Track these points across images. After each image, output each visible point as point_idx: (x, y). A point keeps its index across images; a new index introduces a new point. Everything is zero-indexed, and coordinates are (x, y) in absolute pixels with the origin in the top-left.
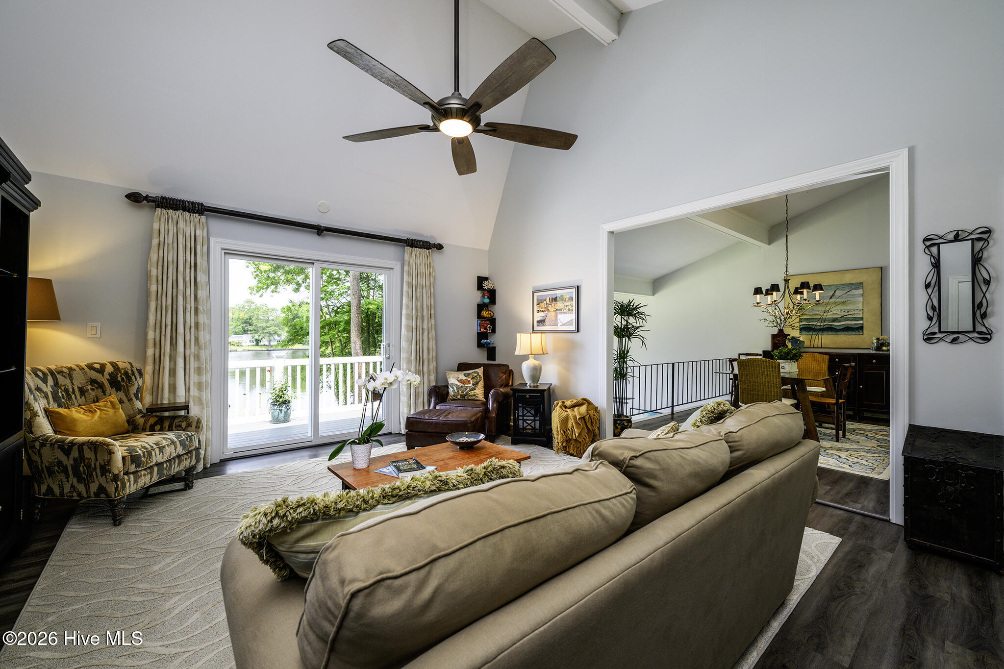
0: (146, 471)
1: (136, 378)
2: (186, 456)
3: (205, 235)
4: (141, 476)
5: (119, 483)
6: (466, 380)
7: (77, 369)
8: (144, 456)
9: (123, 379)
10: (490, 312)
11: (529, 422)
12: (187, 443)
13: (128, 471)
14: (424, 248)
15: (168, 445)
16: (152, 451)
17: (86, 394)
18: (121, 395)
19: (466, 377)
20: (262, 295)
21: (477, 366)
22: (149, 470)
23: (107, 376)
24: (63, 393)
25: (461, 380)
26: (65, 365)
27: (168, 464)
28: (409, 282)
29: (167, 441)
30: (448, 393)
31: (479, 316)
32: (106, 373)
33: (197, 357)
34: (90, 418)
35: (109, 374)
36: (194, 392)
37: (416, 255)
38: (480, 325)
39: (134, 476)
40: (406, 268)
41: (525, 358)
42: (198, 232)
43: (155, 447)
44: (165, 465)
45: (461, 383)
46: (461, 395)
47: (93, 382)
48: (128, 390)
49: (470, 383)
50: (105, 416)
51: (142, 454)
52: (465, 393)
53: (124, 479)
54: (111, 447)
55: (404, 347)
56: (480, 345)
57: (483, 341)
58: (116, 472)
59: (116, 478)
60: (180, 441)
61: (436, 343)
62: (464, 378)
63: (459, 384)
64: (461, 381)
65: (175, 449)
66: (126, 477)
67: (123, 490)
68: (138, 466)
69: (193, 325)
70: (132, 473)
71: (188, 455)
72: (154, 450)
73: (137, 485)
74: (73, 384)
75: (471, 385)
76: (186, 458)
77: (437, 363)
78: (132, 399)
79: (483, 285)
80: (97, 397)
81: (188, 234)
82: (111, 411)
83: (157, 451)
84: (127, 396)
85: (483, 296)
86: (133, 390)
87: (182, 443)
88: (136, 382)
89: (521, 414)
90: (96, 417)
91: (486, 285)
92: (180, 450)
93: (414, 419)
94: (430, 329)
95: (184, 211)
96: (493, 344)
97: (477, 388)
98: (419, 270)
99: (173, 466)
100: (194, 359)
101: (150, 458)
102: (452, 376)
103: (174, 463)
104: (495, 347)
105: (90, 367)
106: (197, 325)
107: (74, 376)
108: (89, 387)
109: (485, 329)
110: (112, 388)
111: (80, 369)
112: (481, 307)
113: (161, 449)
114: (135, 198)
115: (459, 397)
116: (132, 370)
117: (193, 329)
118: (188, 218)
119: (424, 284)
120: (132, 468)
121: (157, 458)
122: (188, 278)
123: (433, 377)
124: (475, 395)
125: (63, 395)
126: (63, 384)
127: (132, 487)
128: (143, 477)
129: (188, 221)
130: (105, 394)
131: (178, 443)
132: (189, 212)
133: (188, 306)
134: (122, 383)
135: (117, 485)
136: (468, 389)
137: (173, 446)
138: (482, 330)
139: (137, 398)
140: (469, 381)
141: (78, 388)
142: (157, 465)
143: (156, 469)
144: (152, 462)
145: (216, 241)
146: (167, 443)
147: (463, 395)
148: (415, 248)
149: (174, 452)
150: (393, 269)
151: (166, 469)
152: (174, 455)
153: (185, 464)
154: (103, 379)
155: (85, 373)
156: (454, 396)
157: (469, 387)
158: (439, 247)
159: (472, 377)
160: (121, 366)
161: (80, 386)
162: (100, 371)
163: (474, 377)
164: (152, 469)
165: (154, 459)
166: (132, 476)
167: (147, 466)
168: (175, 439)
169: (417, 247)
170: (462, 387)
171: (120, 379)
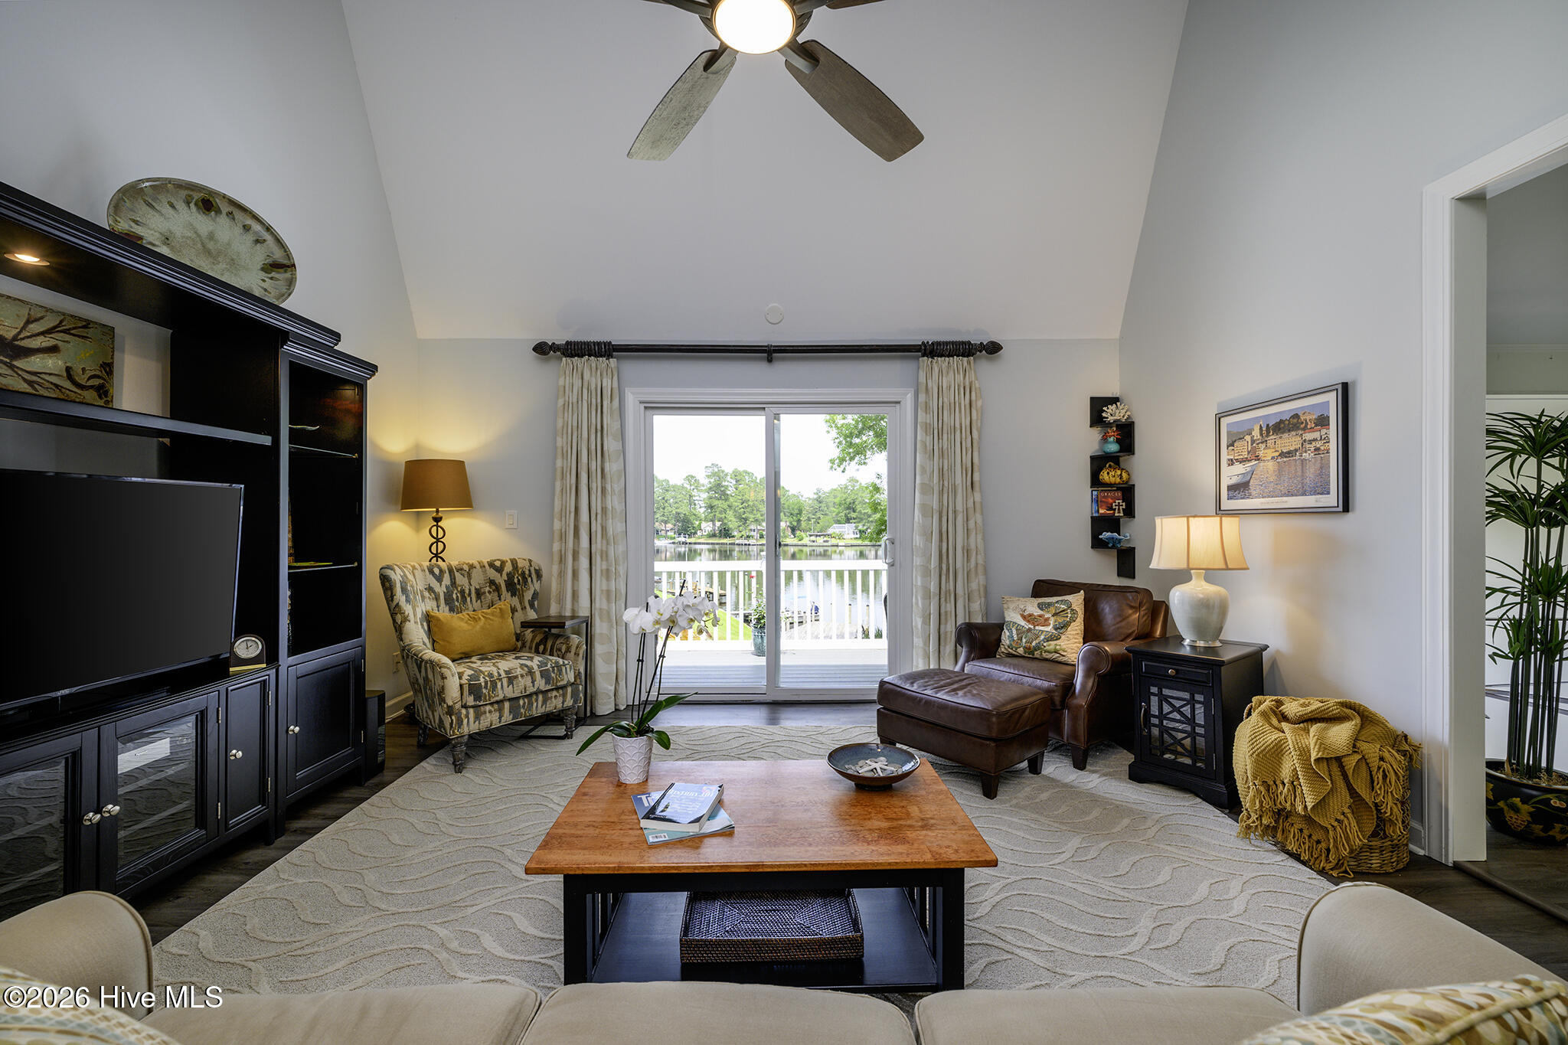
0: (493, 707)
1: (532, 581)
2: (555, 693)
3: (615, 384)
4: (485, 713)
5: (453, 717)
6: (1040, 616)
7: (478, 566)
8: (486, 687)
9: (519, 580)
10: (1119, 472)
11: (1180, 736)
12: (553, 675)
13: (466, 704)
14: (958, 356)
15: (522, 676)
16: (497, 681)
17: (482, 597)
18: (515, 601)
19: (1042, 609)
20: (845, 469)
21: (1072, 588)
22: (496, 706)
23: (505, 577)
24: (459, 595)
25: (1030, 615)
26: (467, 562)
27: (526, 700)
28: (926, 423)
29: (523, 669)
30: (999, 640)
31: (1096, 481)
32: (504, 573)
33: (605, 555)
34: (470, 628)
35: (508, 574)
36: (600, 603)
37: (941, 371)
38: (1096, 501)
39: (475, 712)
40: (922, 398)
41: (1182, 576)
42: (607, 383)
43: (503, 675)
44: (521, 702)
45: (1028, 621)
46: (1025, 648)
47: (492, 582)
48: (523, 596)
49: (1049, 625)
50: (488, 626)
51: (483, 684)
52: (1034, 644)
53: (461, 713)
54: (444, 670)
55: (918, 544)
56: (1097, 544)
57: (1106, 535)
58: (450, 703)
59: (450, 711)
60: (541, 672)
61: (984, 539)
62: (1037, 612)
63: (1023, 623)
64: (1029, 618)
65: (533, 682)
66: (464, 711)
67: (459, 727)
68: (478, 698)
69: (599, 511)
70: (472, 707)
71: (558, 692)
72: (500, 680)
73: (479, 723)
74: (470, 584)
75: (1049, 629)
76: (556, 696)
77: (987, 579)
78: (525, 608)
79: (1104, 415)
80: (492, 602)
81: (593, 387)
82: (497, 620)
83: (505, 681)
84: (521, 603)
85: (1105, 439)
86: (528, 596)
87: (545, 674)
88: (531, 586)
89: (1155, 710)
90: (478, 627)
91: (1111, 414)
92: (541, 684)
93: (891, 686)
94: (971, 511)
95: (590, 356)
96: (1128, 541)
97: (1063, 637)
98: (945, 400)
99: (535, 704)
100: (602, 557)
101: (494, 690)
102: (1012, 606)
103: (537, 700)
104: (1134, 548)
105: (491, 565)
106: (604, 510)
107: (473, 575)
108: (488, 589)
109: (1111, 508)
110: (508, 591)
111: (481, 567)
112: (1099, 462)
113: (512, 680)
114: (542, 349)
115: (1021, 651)
116: (530, 571)
117: (599, 517)
118: (594, 365)
119: (958, 426)
120: (470, 701)
121: (505, 691)
122: (593, 447)
123: (976, 606)
124: (1056, 652)
125: (457, 596)
126: (461, 584)
127: (471, 725)
128: (488, 714)
129: (594, 369)
130: (500, 599)
131: (538, 674)
132: (596, 356)
133: (593, 486)
134: (518, 587)
135: (452, 720)
136: (1042, 637)
137: (530, 677)
138: (1102, 511)
139: (532, 606)
140: (1047, 620)
141: (476, 589)
142: (510, 700)
143: (507, 705)
144: (498, 696)
145: (631, 393)
146: (523, 672)
147: (1030, 648)
148: (939, 359)
149: (533, 686)
150: (899, 402)
151: (523, 707)
152: (531, 690)
153: (555, 704)
154: (501, 580)
155: (485, 572)
156: (1012, 649)
157: (1044, 633)
158: (993, 348)
159: (1058, 611)
160: (520, 564)
161: (478, 587)
162: (500, 570)
163: (1062, 611)
164: (501, 704)
165: (500, 692)
166: (471, 711)
167: (492, 700)
168: (536, 668)
169: (941, 356)
170: (1029, 630)
171: (516, 581)
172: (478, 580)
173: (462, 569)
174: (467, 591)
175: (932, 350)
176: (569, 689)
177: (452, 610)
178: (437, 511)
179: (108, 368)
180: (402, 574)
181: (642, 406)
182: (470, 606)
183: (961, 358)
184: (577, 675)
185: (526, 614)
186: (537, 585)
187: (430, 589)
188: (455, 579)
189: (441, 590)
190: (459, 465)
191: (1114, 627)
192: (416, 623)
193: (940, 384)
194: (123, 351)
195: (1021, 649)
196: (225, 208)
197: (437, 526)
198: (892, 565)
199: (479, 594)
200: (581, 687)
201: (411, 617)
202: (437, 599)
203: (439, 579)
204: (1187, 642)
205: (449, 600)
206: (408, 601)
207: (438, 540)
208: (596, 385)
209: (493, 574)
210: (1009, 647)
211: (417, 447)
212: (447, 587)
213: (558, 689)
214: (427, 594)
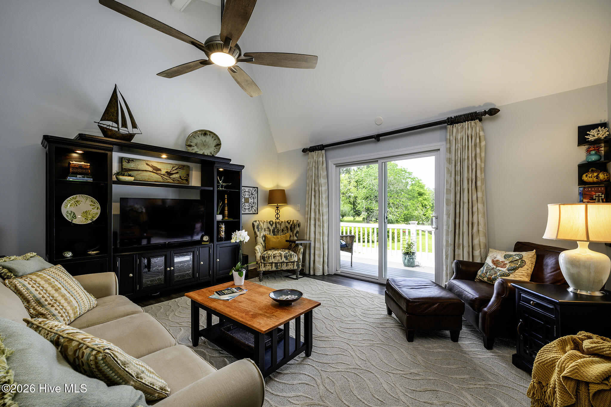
1: (297, 227)
3: (324, 159)
5: (258, 265)
6: (502, 262)
8: (266, 258)
12: (288, 257)
13: (261, 262)
15: (278, 256)
16: (270, 257)
17: (283, 232)
18: (291, 234)
19: (505, 258)
22: (270, 264)
25: (497, 261)
27: (280, 264)
30: (477, 272)
31: (582, 181)
35: (291, 225)
37: (456, 131)
40: (447, 146)
43: (272, 255)
44: (278, 264)
45: (495, 264)
46: (488, 278)
47: (287, 227)
49: (507, 267)
50: (280, 240)
51: (266, 257)
52: (493, 277)
54: (256, 251)
55: (445, 219)
58: (257, 261)
60: (284, 256)
62: (502, 259)
63: (491, 264)
65: (281, 259)
66: (261, 264)
67: (260, 268)
68: (265, 261)
71: (291, 263)
73: (265, 268)
74: (281, 227)
76: (290, 265)
80: (286, 233)
83: (272, 257)
86: (295, 232)
87: (286, 257)
88: (296, 229)
91: (596, 134)
92: (284, 259)
95: (316, 150)
101: (268, 259)
102: (490, 255)
103: (284, 265)
108: (285, 229)
109: (593, 199)
110: (290, 230)
111: (285, 222)
112: (585, 168)
113: (274, 257)
114: (304, 151)
115: (485, 279)
116: (297, 224)
121: (272, 260)
125: (276, 231)
126: (278, 227)
127: (263, 268)
128: (268, 266)
129: (317, 155)
130: (288, 232)
131: (283, 257)
132: (318, 150)
134: (293, 229)
136: (498, 274)
137: (280, 257)
139: (296, 235)
140: (505, 264)
142: (275, 263)
143: (274, 264)
144: (270, 261)
145: (331, 161)
146: (279, 255)
147: (490, 278)
148: (457, 124)
149: (281, 260)
150: (439, 150)
151: (279, 266)
152: (281, 261)
153: (290, 267)
154: (289, 226)
155: (285, 224)
156: (481, 277)
157: (500, 272)
158: (493, 112)
159: (513, 260)
160: (295, 222)
162: (289, 223)
163: (515, 261)
164: (272, 263)
165: (271, 260)
166: (263, 264)
167: (269, 262)
168: (283, 254)
169: (457, 123)
170: (493, 268)
171: (292, 227)
172: (283, 226)
173: (279, 223)
174: (279, 229)
175: (453, 121)
176: (296, 263)
177: (274, 235)
178: (277, 205)
179: (188, 175)
180: (258, 223)
181: (335, 166)
182: (280, 234)
183: (470, 122)
184: (299, 259)
185: (293, 238)
186: (298, 229)
187: (268, 228)
189: (271, 228)
190: (283, 191)
191: (550, 274)
193: (457, 137)
194: (192, 171)
195: (486, 278)
196: (208, 133)
197: (277, 209)
198: (437, 229)
199: (283, 230)
200: (300, 263)
201: (259, 236)
202: (270, 231)
203: (272, 225)
204: (571, 289)
205: (273, 231)
206: (258, 231)
207: (278, 214)
208: (317, 161)
209: (287, 224)
210: (480, 276)
211: (278, 186)
212: (274, 228)
213: (291, 262)
214: (267, 229)
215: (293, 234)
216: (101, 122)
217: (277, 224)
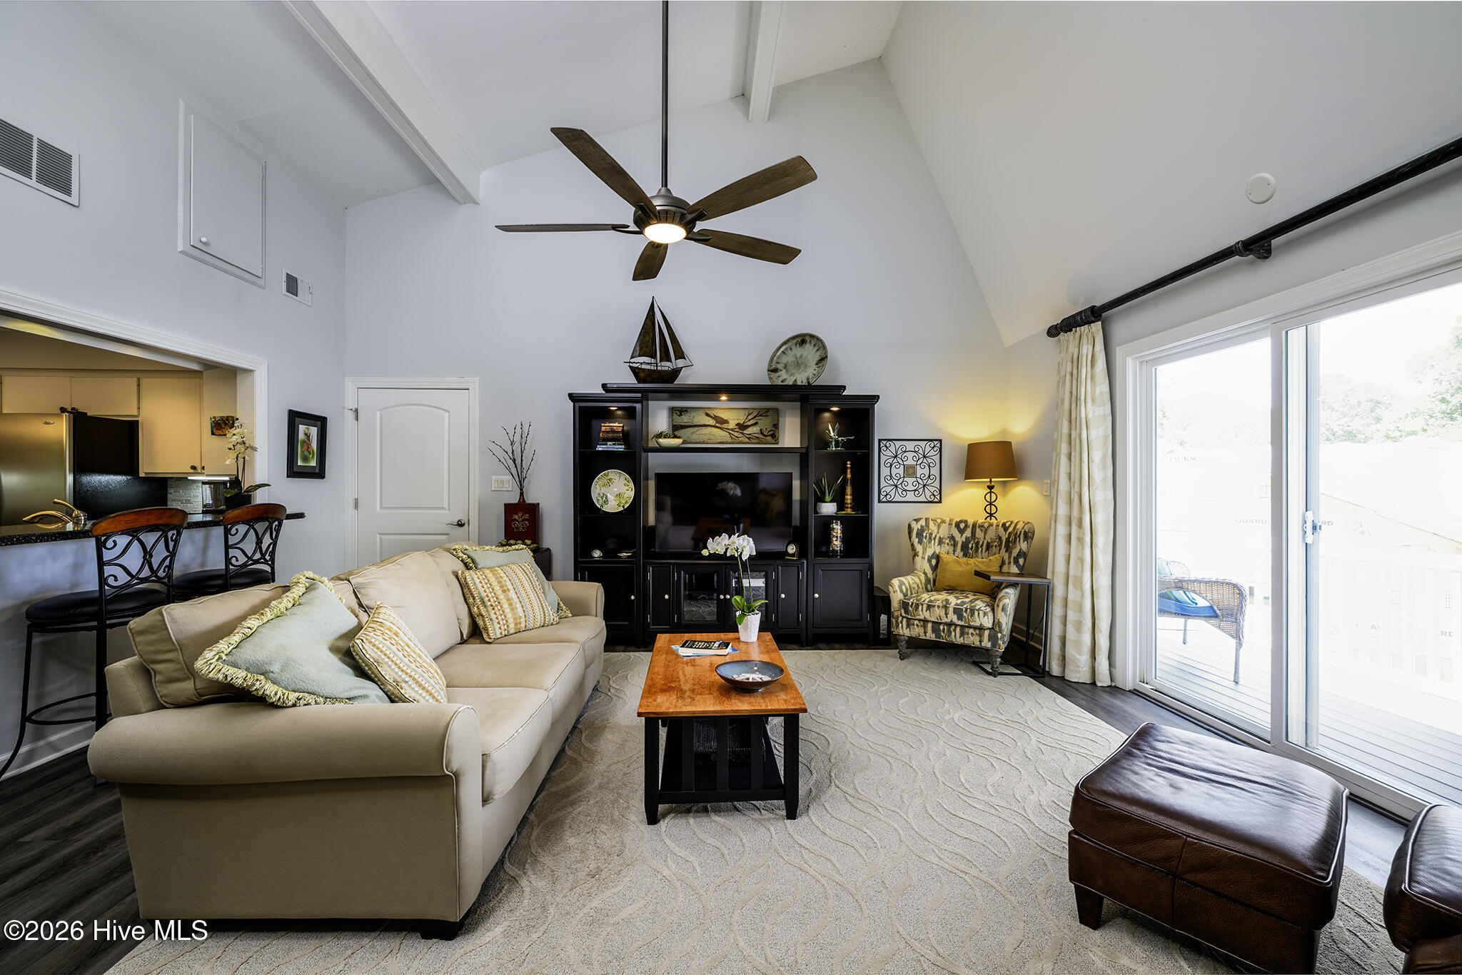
1: (1019, 541)
2: (970, 631)
4: (914, 625)
5: (895, 620)
8: (911, 606)
9: (1013, 540)
12: (965, 614)
13: (901, 615)
15: (938, 607)
17: (989, 549)
18: (1006, 556)
22: (922, 623)
23: (1007, 535)
24: (974, 545)
27: (945, 627)
32: (1009, 532)
39: (908, 622)
44: (942, 628)
47: (999, 539)
51: (910, 604)
53: (898, 618)
58: (893, 610)
60: (956, 609)
65: (946, 614)
66: (900, 619)
70: (907, 617)
71: (975, 632)
73: (909, 631)
74: (984, 538)
76: (972, 634)
83: (925, 606)
87: (958, 612)
92: (952, 617)
99: (954, 634)
101: (916, 610)
103: (955, 630)
107: (989, 532)
108: (994, 543)
110: (1005, 547)
113: (929, 607)
114: (1051, 332)
116: (1024, 531)
120: (904, 613)
125: (972, 547)
128: (916, 626)
130: (998, 553)
134: (1011, 544)
139: (1016, 562)
141: (988, 542)
142: (932, 623)
143: (930, 625)
144: (920, 616)
146: (941, 605)
149: (947, 617)
151: (944, 632)
152: (946, 621)
153: (972, 640)
154: (1004, 538)
155: (997, 530)
160: (1019, 526)
161: (989, 541)
162: (1006, 530)
164: (926, 623)
165: (921, 613)
166: (905, 620)
167: (918, 618)
168: (953, 604)
171: (1011, 540)
172: (991, 534)
173: (983, 526)
174: (981, 543)
176: (987, 633)
177: (965, 555)
178: (991, 481)
179: (776, 426)
180: (924, 524)
182: (980, 555)
184: (997, 625)
185: (1009, 568)
186: (1023, 546)
187: (952, 538)
188: (975, 533)
189: (960, 539)
192: (923, 558)
194: (785, 417)
197: (991, 492)
199: (988, 547)
200: (999, 635)
201: (920, 554)
202: (955, 545)
203: (962, 532)
205: (965, 547)
206: (921, 543)
207: (991, 504)
209: (1001, 530)
211: (1004, 432)
212: (967, 538)
213: (975, 628)
214: (947, 541)
215: (1009, 557)
216: (632, 360)
217: (978, 530)
